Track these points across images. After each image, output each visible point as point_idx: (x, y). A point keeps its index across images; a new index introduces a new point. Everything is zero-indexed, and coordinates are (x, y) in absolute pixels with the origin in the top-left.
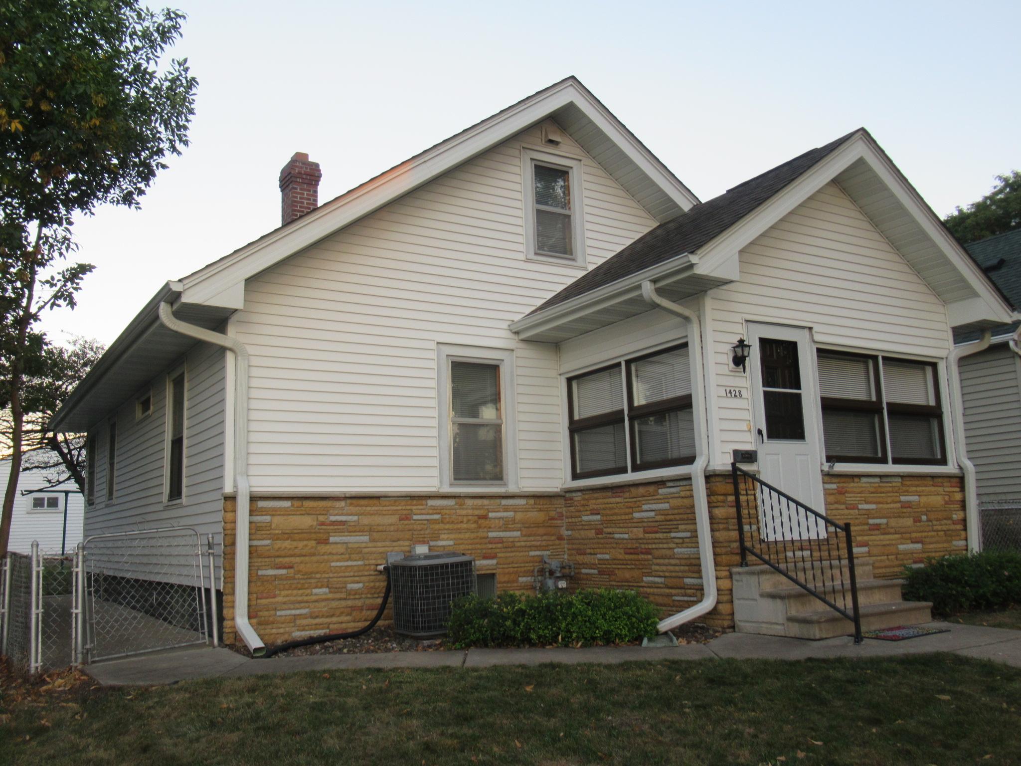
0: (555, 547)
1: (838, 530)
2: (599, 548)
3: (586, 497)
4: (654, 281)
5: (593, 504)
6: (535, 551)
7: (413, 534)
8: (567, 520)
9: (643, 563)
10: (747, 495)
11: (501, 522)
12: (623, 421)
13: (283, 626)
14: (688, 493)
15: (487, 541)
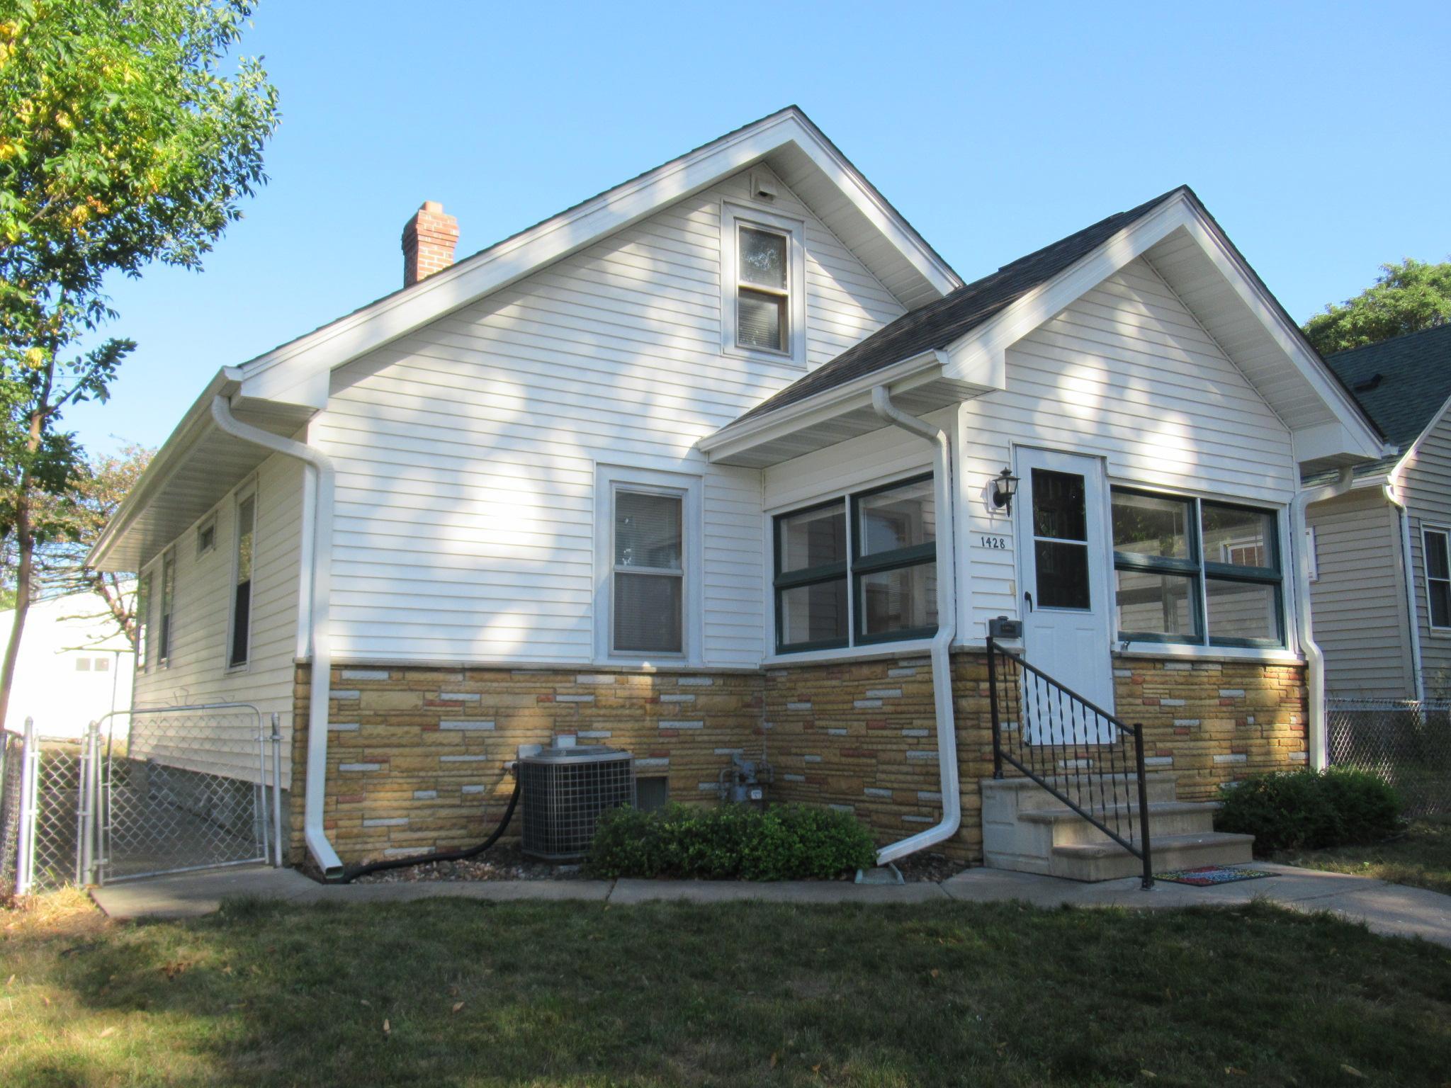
0: (748, 744)
1: (1125, 733)
2: (807, 747)
3: (794, 677)
4: (889, 387)
5: (802, 688)
6: (722, 748)
7: (555, 721)
8: (767, 708)
9: (865, 768)
10: (1006, 681)
11: (677, 708)
12: (845, 576)
13: (371, 840)
14: (927, 676)
15: (657, 733)
